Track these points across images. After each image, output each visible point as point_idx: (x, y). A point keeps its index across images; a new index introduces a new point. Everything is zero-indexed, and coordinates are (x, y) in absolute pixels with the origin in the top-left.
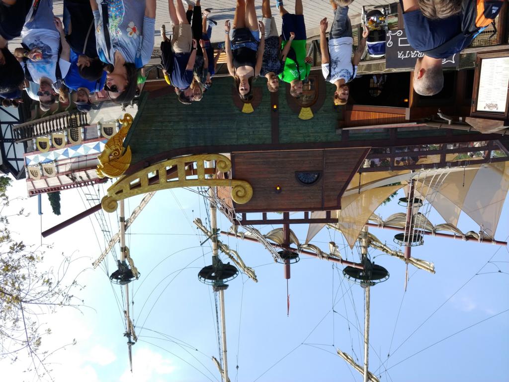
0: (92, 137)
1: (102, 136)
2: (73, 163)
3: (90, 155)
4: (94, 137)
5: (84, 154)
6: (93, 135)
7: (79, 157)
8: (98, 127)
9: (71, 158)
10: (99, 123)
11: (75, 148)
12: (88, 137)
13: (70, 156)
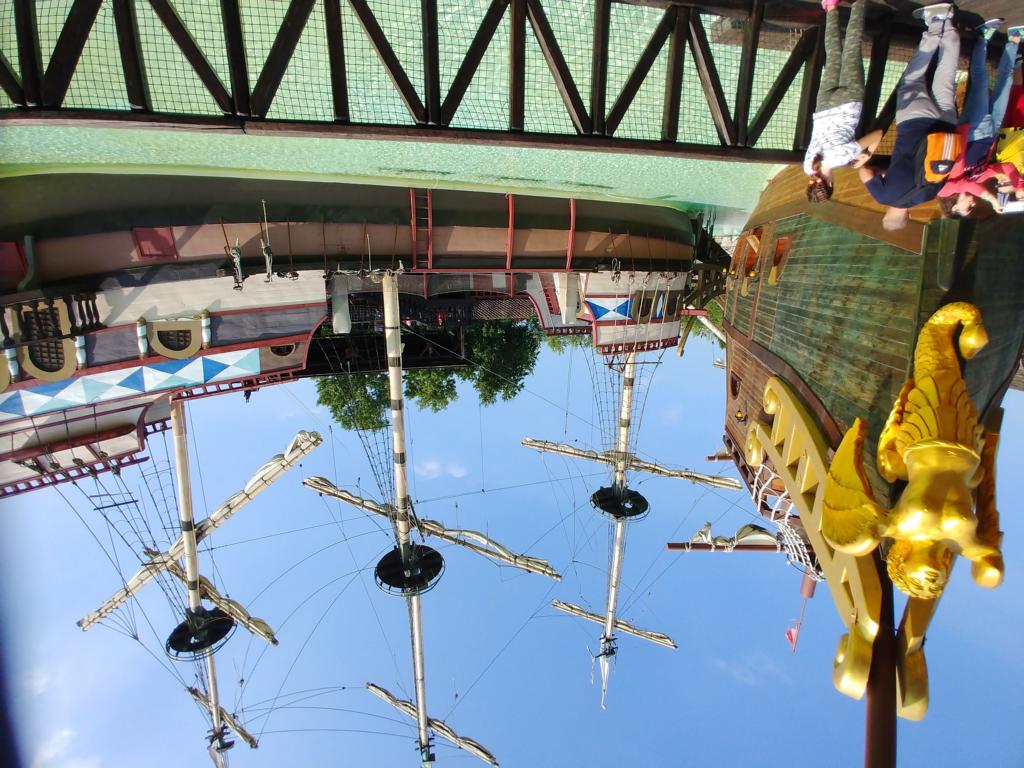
0: (116, 358)
1: (151, 353)
2: (41, 427)
3: (108, 402)
4: (123, 357)
5: (84, 401)
6: (120, 352)
7: (64, 411)
8: (140, 331)
9: (32, 417)
10: (143, 322)
11: (51, 389)
12: (98, 358)
13: (28, 412)
